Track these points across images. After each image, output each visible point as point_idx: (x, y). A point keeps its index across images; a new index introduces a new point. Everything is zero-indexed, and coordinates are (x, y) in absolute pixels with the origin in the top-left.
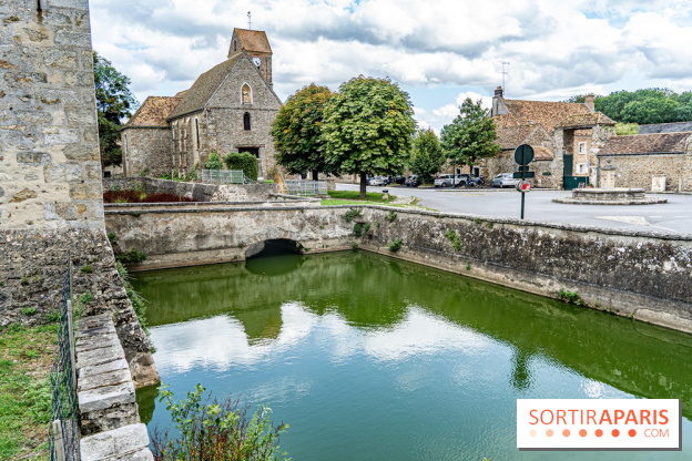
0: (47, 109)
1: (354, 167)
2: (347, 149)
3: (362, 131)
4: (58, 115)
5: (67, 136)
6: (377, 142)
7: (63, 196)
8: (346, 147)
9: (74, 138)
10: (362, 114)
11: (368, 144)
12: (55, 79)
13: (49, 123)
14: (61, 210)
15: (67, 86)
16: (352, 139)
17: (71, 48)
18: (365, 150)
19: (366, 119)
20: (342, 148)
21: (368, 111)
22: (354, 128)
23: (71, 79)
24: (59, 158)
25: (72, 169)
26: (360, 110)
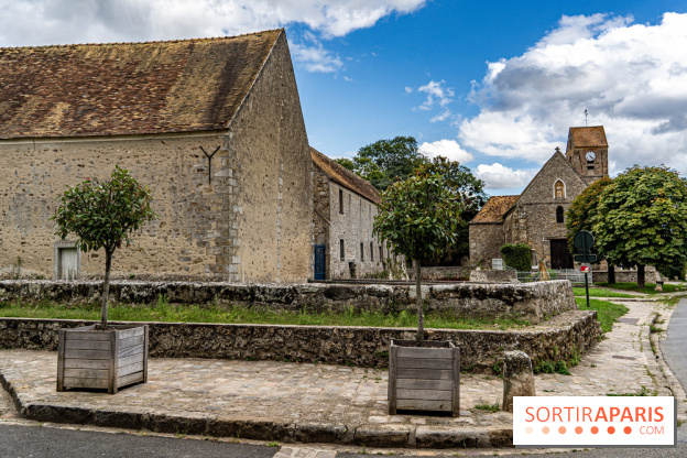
0: (210, 222)
1: (619, 257)
2: (610, 239)
3: (624, 221)
4: (214, 224)
5: (217, 234)
6: (644, 232)
7: (213, 262)
8: (609, 238)
9: (219, 235)
10: (626, 204)
11: (632, 234)
12: (214, 208)
13: (210, 228)
14: (212, 268)
15: (218, 211)
16: (614, 229)
17: (221, 194)
18: (628, 239)
19: (631, 208)
20: (606, 239)
21: (631, 201)
22: (617, 218)
23: (220, 208)
24: (213, 244)
25: (218, 249)
26: (625, 201)
